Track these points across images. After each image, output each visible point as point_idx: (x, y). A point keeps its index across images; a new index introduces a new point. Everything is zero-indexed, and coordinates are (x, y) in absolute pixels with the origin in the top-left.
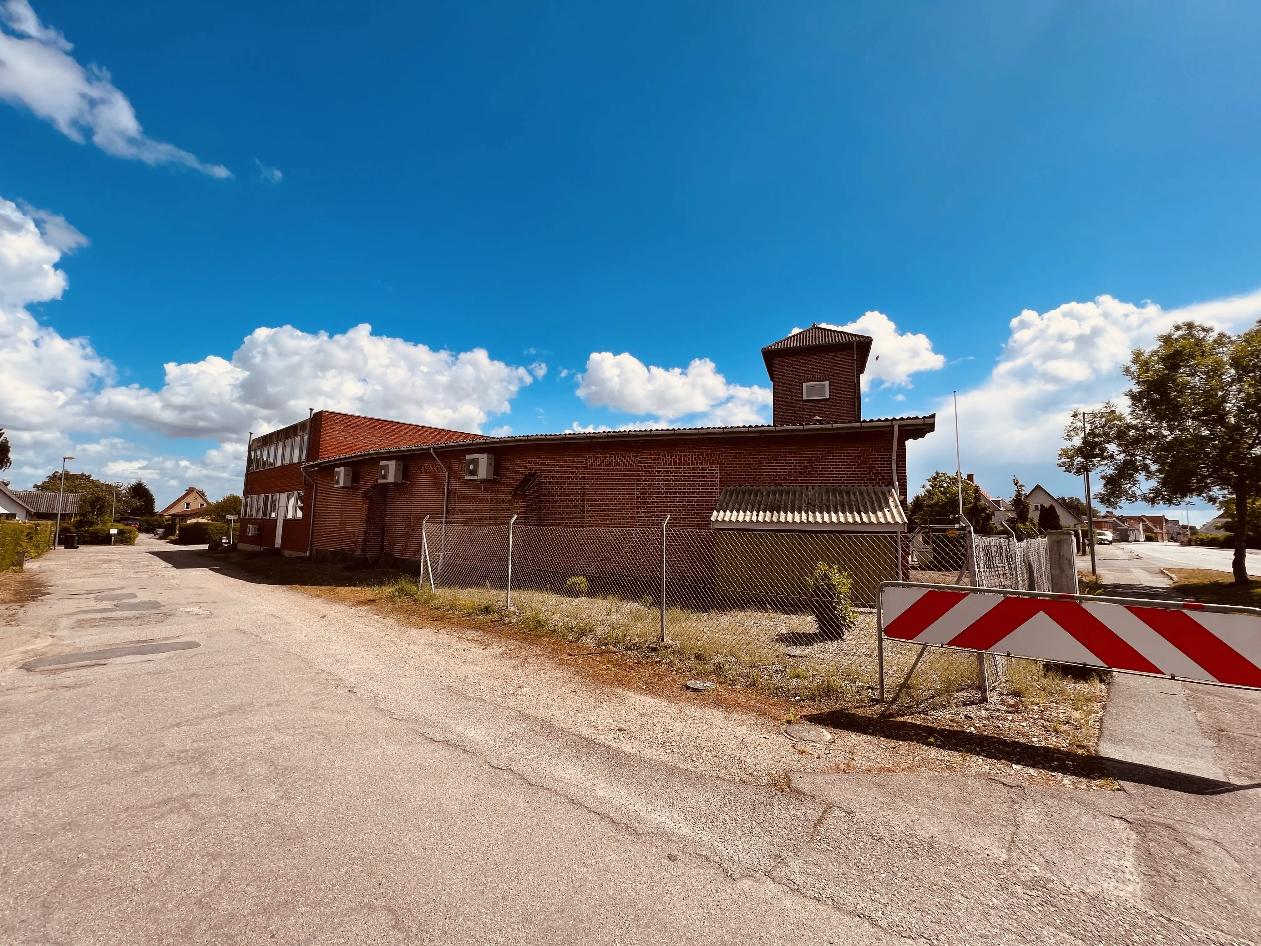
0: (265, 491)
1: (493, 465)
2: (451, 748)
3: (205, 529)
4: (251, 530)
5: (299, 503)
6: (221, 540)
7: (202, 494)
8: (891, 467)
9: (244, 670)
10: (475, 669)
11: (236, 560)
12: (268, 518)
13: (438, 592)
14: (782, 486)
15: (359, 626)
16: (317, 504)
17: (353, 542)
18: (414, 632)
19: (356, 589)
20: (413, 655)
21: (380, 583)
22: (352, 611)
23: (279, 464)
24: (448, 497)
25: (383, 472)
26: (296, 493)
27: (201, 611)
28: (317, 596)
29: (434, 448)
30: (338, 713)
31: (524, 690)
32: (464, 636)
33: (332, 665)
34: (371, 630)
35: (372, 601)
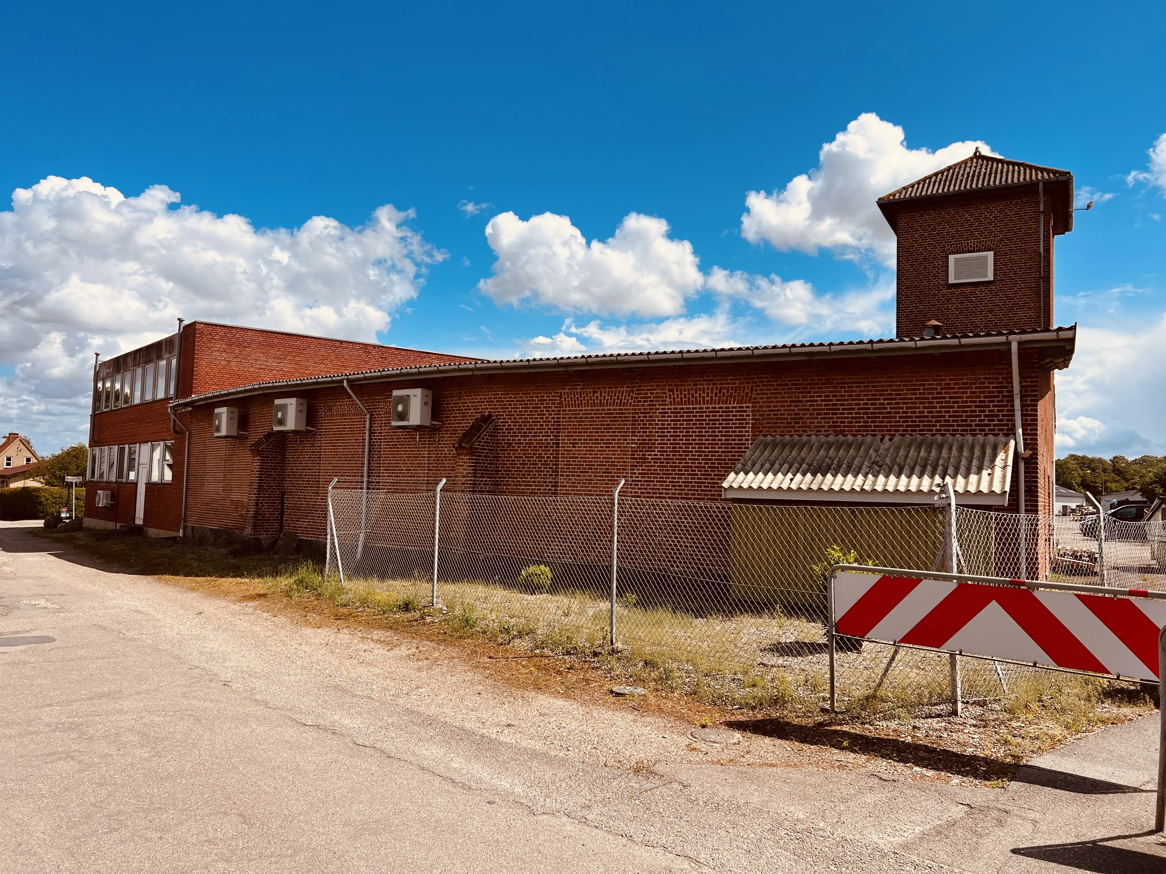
0: (120, 442)
1: (430, 404)
2: (320, 731)
3: (38, 497)
4: (102, 499)
5: (168, 457)
6: (59, 513)
7: (26, 443)
8: (1013, 406)
9: (109, 663)
10: (372, 670)
11: (82, 543)
12: (124, 480)
13: (346, 584)
14: (846, 436)
15: (243, 625)
16: (192, 461)
17: (242, 516)
18: (309, 631)
19: (243, 580)
20: (302, 655)
21: (276, 573)
22: (236, 607)
23: (137, 401)
24: (370, 451)
25: (280, 415)
26: (162, 443)
27: (49, 605)
28: (193, 589)
29: (349, 380)
30: (210, 701)
31: (420, 690)
32: (369, 636)
33: (207, 663)
34: (257, 629)
35: (260, 596)
